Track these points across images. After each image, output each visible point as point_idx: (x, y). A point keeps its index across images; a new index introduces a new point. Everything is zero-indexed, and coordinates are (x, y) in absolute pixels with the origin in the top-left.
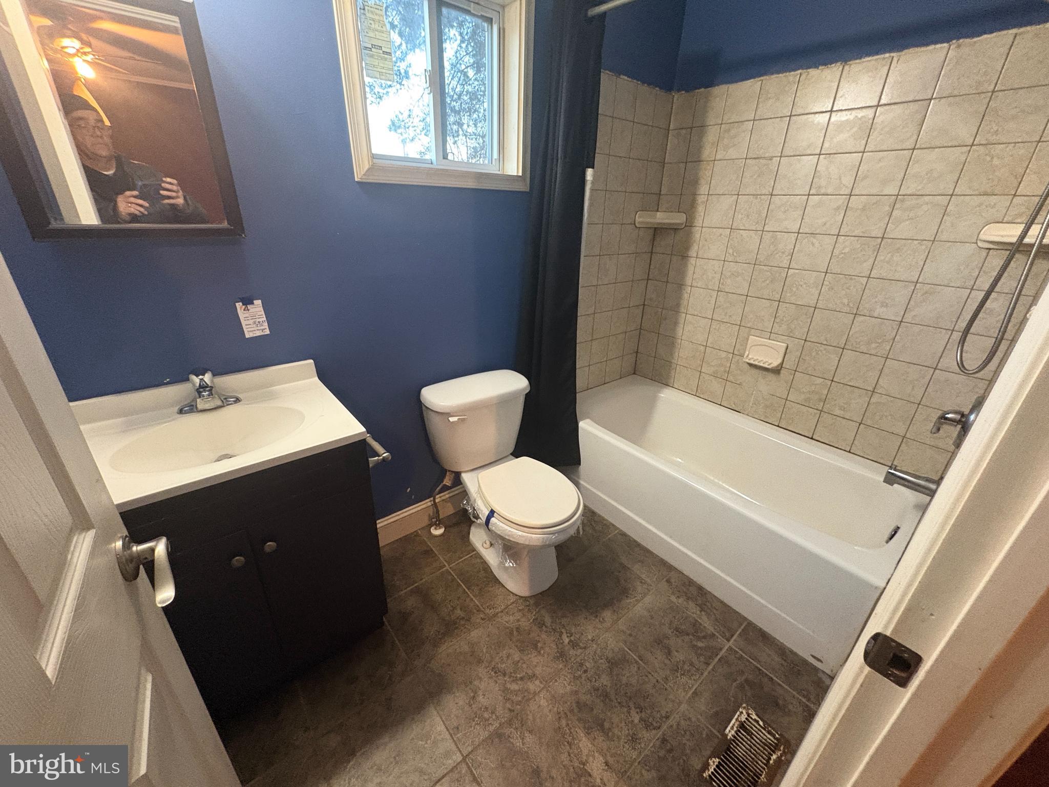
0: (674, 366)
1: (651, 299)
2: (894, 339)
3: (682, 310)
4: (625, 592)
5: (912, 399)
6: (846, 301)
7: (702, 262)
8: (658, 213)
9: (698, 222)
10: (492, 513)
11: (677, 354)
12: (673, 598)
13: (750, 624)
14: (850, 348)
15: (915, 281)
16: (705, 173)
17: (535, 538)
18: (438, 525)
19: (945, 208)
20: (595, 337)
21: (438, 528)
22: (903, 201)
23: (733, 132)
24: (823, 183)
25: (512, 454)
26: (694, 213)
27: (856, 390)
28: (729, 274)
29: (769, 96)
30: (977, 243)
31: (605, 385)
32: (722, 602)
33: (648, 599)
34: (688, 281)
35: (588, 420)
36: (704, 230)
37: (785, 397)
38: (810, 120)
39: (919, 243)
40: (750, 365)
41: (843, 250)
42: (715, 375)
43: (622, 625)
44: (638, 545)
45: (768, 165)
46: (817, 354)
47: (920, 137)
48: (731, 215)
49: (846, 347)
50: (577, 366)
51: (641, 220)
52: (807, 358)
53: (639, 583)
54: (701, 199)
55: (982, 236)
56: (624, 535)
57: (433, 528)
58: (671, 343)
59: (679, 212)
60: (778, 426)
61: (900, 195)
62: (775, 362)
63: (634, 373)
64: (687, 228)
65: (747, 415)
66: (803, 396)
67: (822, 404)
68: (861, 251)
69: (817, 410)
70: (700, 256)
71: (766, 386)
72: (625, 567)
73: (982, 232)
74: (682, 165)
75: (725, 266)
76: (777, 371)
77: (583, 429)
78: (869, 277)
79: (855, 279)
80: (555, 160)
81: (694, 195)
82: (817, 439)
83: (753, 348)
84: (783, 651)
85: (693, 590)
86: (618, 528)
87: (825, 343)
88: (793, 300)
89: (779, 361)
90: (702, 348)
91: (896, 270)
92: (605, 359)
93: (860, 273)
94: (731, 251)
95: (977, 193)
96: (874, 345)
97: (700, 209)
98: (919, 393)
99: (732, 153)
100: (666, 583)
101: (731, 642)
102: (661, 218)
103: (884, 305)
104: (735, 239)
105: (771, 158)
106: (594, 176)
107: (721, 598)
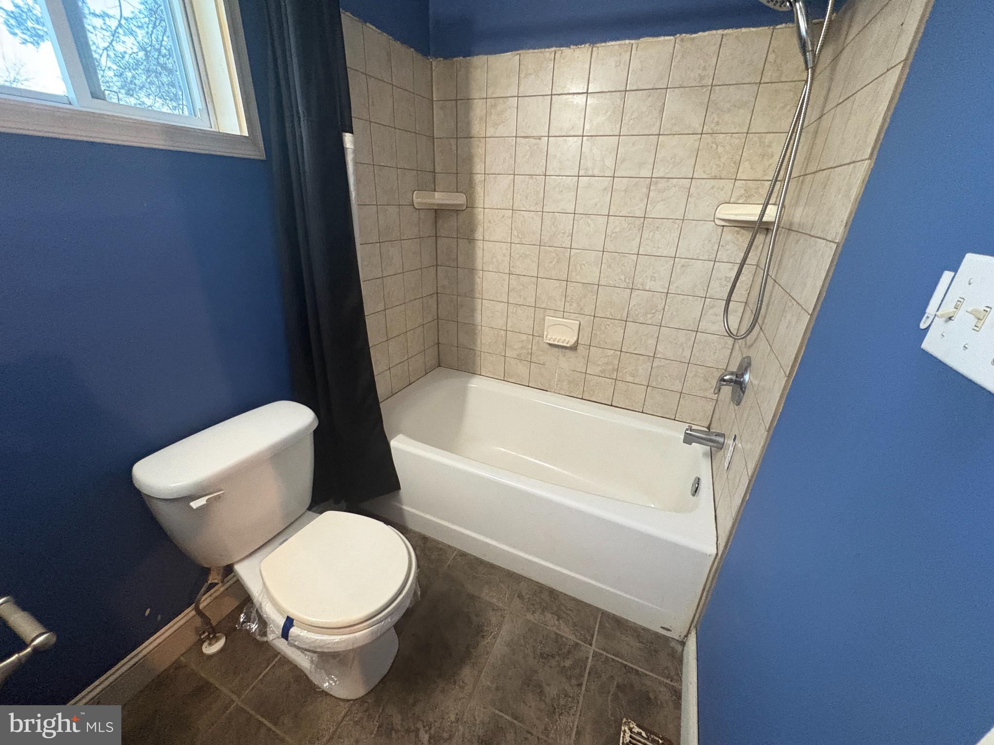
0: (478, 353)
1: (444, 287)
2: (664, 309)
3: (477, 295)
4: (479, 632)
5: (683, 360)
6: (622, 277)
7: (490, 245)
8: (436, 194)
9: (479, 203)
10: (289, 622)
11: (479, 342)
12: (529, 617)
13: (604, 614)
14: (632, 320)
15: (674, 256)
16: (479, 150)
17: (362, 635)
18: (212, 638)
19: (688, 190)
20: (390, 337)
21: (213, 641)
22: (656, 183)
23: (499, 108)
24: (589, 164)
25: (310, 509)
26: (473, 193)
27: (641, 357)
28: (518, 256)
29: (529, 72)
30: (714, 221)
31: (411, 386)
32: (574, 599)
33: (505, 628)
34: (479, 265)
35: (400, 437)
36: (486, 210)
37: (584, 371)
38: (570, 100)
39: (673, 222)
40: (550, 345)
41: (614, 229)
42: (519, 358)
43: (485, 681)
44: (481, 562)
45: (538, 144)
46: (606, 328)
47: (662, 124)
48: (510, 196)
49: (628, 319)
50: (375, 373)
51: (419, 200)
52: (599, 333)
53: (491, 613)
54: (478, 178)
55: (718, 215)
56: (463, 554)
57: (206, 644)
58: (471, 330)
59: (457, 192)
60: (582, 399)
61: (653, 178)
62: (572, 341)
63: (439, 366)
64: (469, 209)
65: (554, 392)
66: (599, 369)
67: (615, 373)
68: (629, 230)
69: (612, 379)
70: (487, 238)
71: (566, 363)
72: (472, 597)
73: (717, 212)
74: (453, 142)
75: (512, 248)
76: (574, 348)
77: (396, 449)
78: (638, 254)
79: (627, 256)
80: (295, 117)
81: (471, 174)
82: (616, 405)
83: (549, 328)
84: (638, 632)
85: (545, 596)
86: (455, 549)
87: (611, 317)
88: (578, 278)
89: (575, 338)
90: (503, 333)
91: (658, 247)
92: (406, 358)
93: (630, 251)
94: (515, 233)
95: (710, 176)
96: (649, 316)
97: (479, 189)
98: (687, 354)
99: (501, 131)
100: (518, 599)
101: (593, 646)
102: (439, 198)
103: (653, 279)
104: (517, 220)
105: (540, 138)
106: (355, 143)
107: (573, 595)
